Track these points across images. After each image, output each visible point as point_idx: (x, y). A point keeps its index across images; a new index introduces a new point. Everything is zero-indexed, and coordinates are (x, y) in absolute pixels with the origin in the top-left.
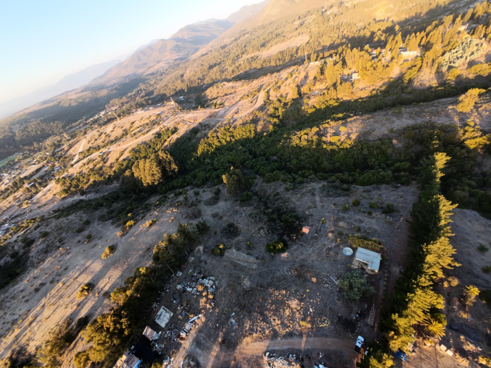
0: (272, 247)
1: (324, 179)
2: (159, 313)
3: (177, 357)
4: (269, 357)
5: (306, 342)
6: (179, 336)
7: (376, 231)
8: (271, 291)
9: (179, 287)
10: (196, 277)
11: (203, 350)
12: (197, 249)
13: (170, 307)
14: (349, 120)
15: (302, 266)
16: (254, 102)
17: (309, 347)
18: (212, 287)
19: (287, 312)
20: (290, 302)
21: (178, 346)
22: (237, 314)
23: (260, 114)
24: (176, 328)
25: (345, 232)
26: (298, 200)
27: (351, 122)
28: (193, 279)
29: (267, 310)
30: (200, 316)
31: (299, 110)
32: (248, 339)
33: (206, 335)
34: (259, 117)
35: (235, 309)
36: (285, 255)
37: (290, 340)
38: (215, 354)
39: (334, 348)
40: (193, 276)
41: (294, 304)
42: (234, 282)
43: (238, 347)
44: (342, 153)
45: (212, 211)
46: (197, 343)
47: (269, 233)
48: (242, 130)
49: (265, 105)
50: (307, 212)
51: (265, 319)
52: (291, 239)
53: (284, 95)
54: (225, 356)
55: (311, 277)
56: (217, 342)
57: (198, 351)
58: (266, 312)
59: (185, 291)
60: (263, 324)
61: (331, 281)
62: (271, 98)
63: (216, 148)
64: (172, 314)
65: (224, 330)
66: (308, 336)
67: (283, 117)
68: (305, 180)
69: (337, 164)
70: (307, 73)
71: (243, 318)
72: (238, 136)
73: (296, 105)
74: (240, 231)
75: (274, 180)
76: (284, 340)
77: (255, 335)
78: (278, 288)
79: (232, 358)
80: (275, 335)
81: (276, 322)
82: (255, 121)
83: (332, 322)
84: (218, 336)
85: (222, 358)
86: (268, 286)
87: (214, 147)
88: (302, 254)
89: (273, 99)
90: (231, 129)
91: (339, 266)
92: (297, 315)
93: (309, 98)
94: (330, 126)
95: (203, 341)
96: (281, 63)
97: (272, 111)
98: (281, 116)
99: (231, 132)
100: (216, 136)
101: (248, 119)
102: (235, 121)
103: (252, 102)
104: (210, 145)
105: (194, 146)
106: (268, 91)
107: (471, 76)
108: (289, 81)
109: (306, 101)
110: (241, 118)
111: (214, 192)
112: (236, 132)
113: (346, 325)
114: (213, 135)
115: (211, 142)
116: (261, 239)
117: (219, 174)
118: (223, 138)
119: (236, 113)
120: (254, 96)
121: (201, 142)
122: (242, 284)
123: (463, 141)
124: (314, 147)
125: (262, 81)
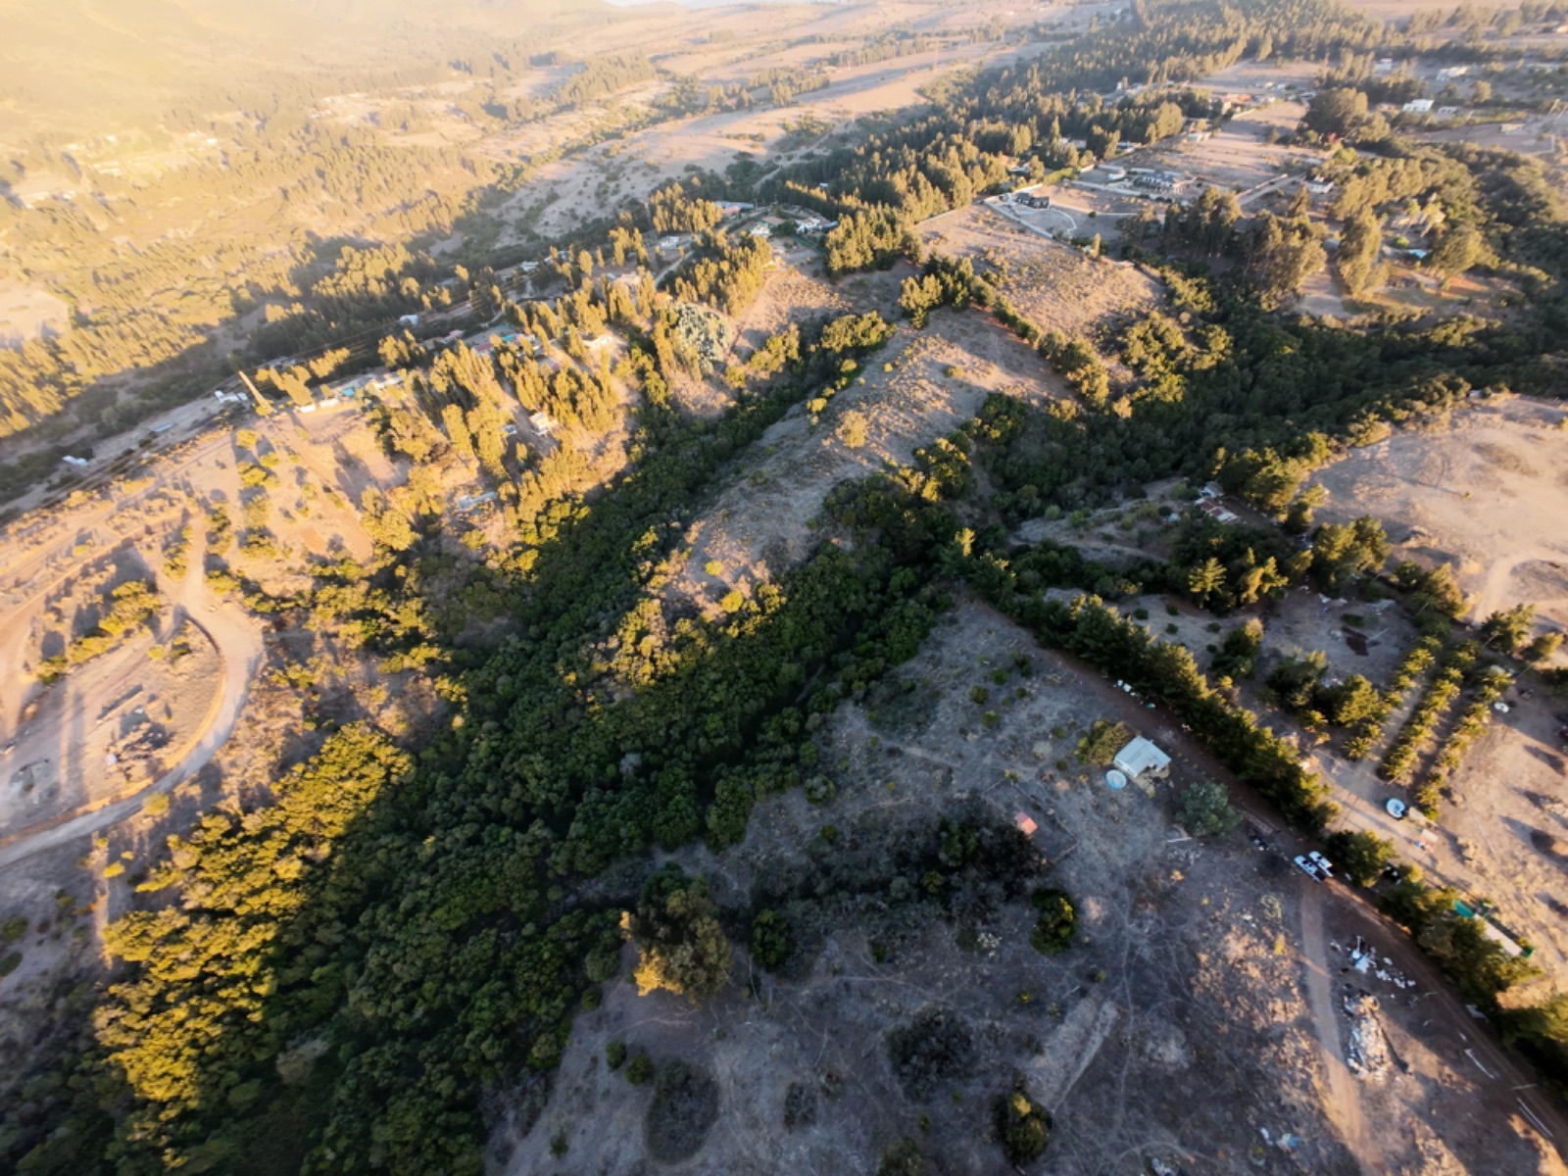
0: (1065, 932)
4: (1358, 1062)
5: (1314, 962)
7: (1074, 713)
8: (1197, 989)
14: (690, 539)
15: (1130, 885)
16: (195, 640)
17: (1324, 960)
19: (1254, 972)
20: (1231, 955)
22: (1265, 1119)
23: (321, 672)
25: (1063, 757)
26: (895, 794)
27: (701, 542)
29: (1250, 1022)
31: (484, 576)
32: (1329, 1107)
34: (326, 684)
35: (1250, 1119)
36: (1092, 908)
39: (1318, 915)
41: (1234, 946)
42: (1161, 1098)
43: (1350, 1147)
44: (788, 622)
47: (997, 923)
48: (328, 781)
49: (280, 625)
50: (959, 795)
51: (1276, 1037)
52: (1046, 872)
53: (322, 551)
55: (1168, 878)
58: (1257, 1027)
60: (1288, 1048)
61: (1181, 846)
62: (271, 590)
63: (266, 961)
66: (1301, 951)
67: (437, 626)
68: (815, 741)
69: (807, 651)
70: (339, 448)
71: (1277, 1102)
72: (325, 817)
73: (447, 566)
74: (946, 1013)
75: (744, 816)
76: (1316, 1010)
77: (1315, 1082)
78: (1190, 968)
81: (1280, 1011)
82: (335, 710)
83: (1270, 889)
86: (1182, 994)
87: (251, 967)
88: (1094, 869)
89: (292, 587)
90: (252, 823)
91: (1146, 813)
92: (1261, 952)
93: (467, 526)
94: (672, 575)
96: (18, 422)
97: (354, 633)
98: (423, 628)
99: (264, 835)
100: (181, 921)
101: (282, 723)
102: (211, 776)
103: (185, 650)
104: (202, 987)
105: (63, 1105)
106: (215, 567)
107: (764, 375)
108: (281, 493)
109: (472, 540)
110: (231, 742)
111: (605, 1078)
112: (298, 813)
113: (1274, 869)
114: (159, 931)
115: (191, 972)
116: (1008, 955)
117: (500, 1016)
118: (255, 892)
119: (159, 744)
120: (150, 619)
121: (109, 1036)
122: (1171, 1070)
123: (918, 494)
124: (711, 650)
125: (82, 540)
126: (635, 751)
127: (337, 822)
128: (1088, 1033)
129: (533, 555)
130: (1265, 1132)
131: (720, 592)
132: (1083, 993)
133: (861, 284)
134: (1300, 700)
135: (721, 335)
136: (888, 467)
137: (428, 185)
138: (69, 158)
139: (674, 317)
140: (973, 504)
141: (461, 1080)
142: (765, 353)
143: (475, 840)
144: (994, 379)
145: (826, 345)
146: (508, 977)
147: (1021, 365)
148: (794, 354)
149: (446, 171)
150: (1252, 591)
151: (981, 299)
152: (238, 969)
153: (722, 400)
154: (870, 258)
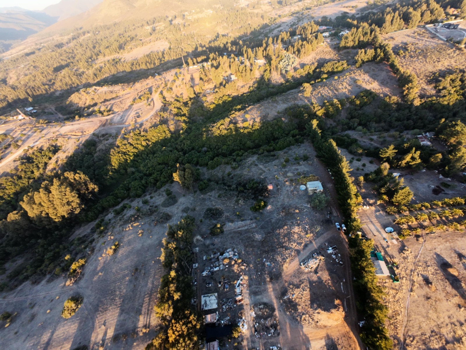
0: (257, 207)
1: (254, 153)
2: (203, 303)
3: (246, 314)
4: (304, 264)
5: (316, 243)
6: (236, 301)
7: (307, 171)
8: (278, 231)
9: (205, 274)
10: (214, 258)
11: (261, 294)
12: (195, 240)
13: (209, 292)
14: (247, 109)
15: (284, 208)
16: (152, 104)
17: (319, 245)
18: (234, 255)
19: (296, 236)
20: (293, 230)
21: (241, 307)
22: (267, 258)
23: (166, 115)
24: (228, 299)
25: (294, 178)
26: (249, 172)
27: (249, 110)
28: (213, 260)
29: (283, 243)
30: (241, 278)
31: (202, 107)
32: (286, 265)
33: (256, 285)
35: (264, 256)
36: (269, 207)
37: (308, 248)
38: (272, 289)
39: (329, 236)
40: (211, 259)
41: (296, 229)
42: (248, 242)
43: (283, 274)
44: (256, 133)
45: (178, 208)
46: (253, 293)
47: (246, 201)
48: (156, 132)
49: (165, 106)
50: (262, 177)
51: (287, 248)
52: (265, 197)
53: (179, 95)
54: (279, 285)
55: (294, 211)
56: (267, 283)
57: (258, 297)
58: (284, 244)
59: (213, 273)
60: (288, 252)
61: (306, 207)
62: (167, 99)
63: (134, 155)
64: (216, 294)
65: (266, 272)
66: (315, 240)
67: (189, 114)
68: (242, 158)
69: (257, 141)
70: (192, 75)
71: (273, 257)
72: (153, 138)
73: (197, 103)
74: (222, 210)
75: (217, 166)
76: (305, 251)
77: (287, 260)
78: (281, 227)
79: (284, 282)
80: (298, 252)
81: (294, 245)
82: (164, 122)
83: (321, 225)
84: (265, 279)
85: (278, 288)
86: (273, 230)
87: (131, 154)
88: (278, 202)
89: (171, 100)
90: (142, 134)
91: (304, 198)
92: (302, 234)
93: (205, 96)
94: (237, 115)
95: (257, 290)
96: (152, 66)
97: (175, 111)
98: (187, 114)
99: (143, 136)
100: (127, 143)
101: (155, 121)
102: (141, 125)
103: (149, 105)
104: (125, 154)
105: (103, 159)
106: (161, 93)
107: (298, 76)
108: (178, 82)
109: (204, 99)
110: (147, 121)
111: (164, 193)
112: (149, 135)
113: (327, 223)
114: (123, 143)
115: (124, 151)
116: (243, 207)
117: (156, 178)
118: (137, 144)
119: (138, 117)
120: (148, 99)
121: (111, 153)
122: (255, 239)
123: (315, 112)
124: (234, 133)
125: (147, 84)
126: (207, 147)
127: (154, 140)
128: (245, 226)
129: (214, 106)
130: (265, 260)
131: (245, 120)
132: (251, 219)
133: (348, 52)
134: (383, 190)
135: (293, 63)
136: (312, 104)
137: (250, 22)
138: (184, 15)
139: (283, 56)
140: (335, 121)
141: (146, 183)
142: (302, 70)
143: (171, 151)
144: (374, 86)
145: (322, 70)
146: (162, 173)
147: (387, 83)
148: (311, 72)
149: (256, 19)
150: (404, 162)
151: (388, 59)
152: (130, 154)
153: (282, 81)
154: (357, 43)
